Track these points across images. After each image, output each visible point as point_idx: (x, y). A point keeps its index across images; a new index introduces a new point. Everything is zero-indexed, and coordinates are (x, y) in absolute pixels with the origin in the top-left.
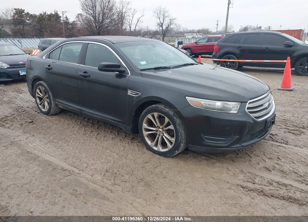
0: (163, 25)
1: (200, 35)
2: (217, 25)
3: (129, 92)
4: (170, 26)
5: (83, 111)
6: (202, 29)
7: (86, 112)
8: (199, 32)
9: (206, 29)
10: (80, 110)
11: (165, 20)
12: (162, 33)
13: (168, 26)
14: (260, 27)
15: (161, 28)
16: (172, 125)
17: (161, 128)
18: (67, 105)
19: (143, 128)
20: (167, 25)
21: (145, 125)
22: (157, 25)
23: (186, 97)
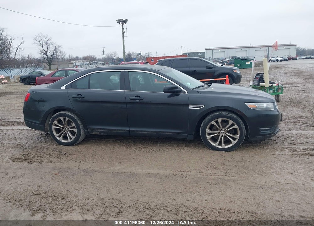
0: (48, 52)
1: (87, 61)
2: (104, 52)
3: (191, 107)
4: (55, 53)
5: (134, 131)
6: (87, 56)
7: (138, 131)
8: (85, 59)
9: (92, 56)
10: (129, 131)
11: (48, 48)
12: (47, 61)
13: (54, 54)
14: (140, 54)
15: (45, 56)
16: (236, 125)
17: (223, 130)
18: (108, 129)
19: (206, 133)
20: (52, 52)
21: (208, 131)
22: (40, 52)
23: (245, 103)
